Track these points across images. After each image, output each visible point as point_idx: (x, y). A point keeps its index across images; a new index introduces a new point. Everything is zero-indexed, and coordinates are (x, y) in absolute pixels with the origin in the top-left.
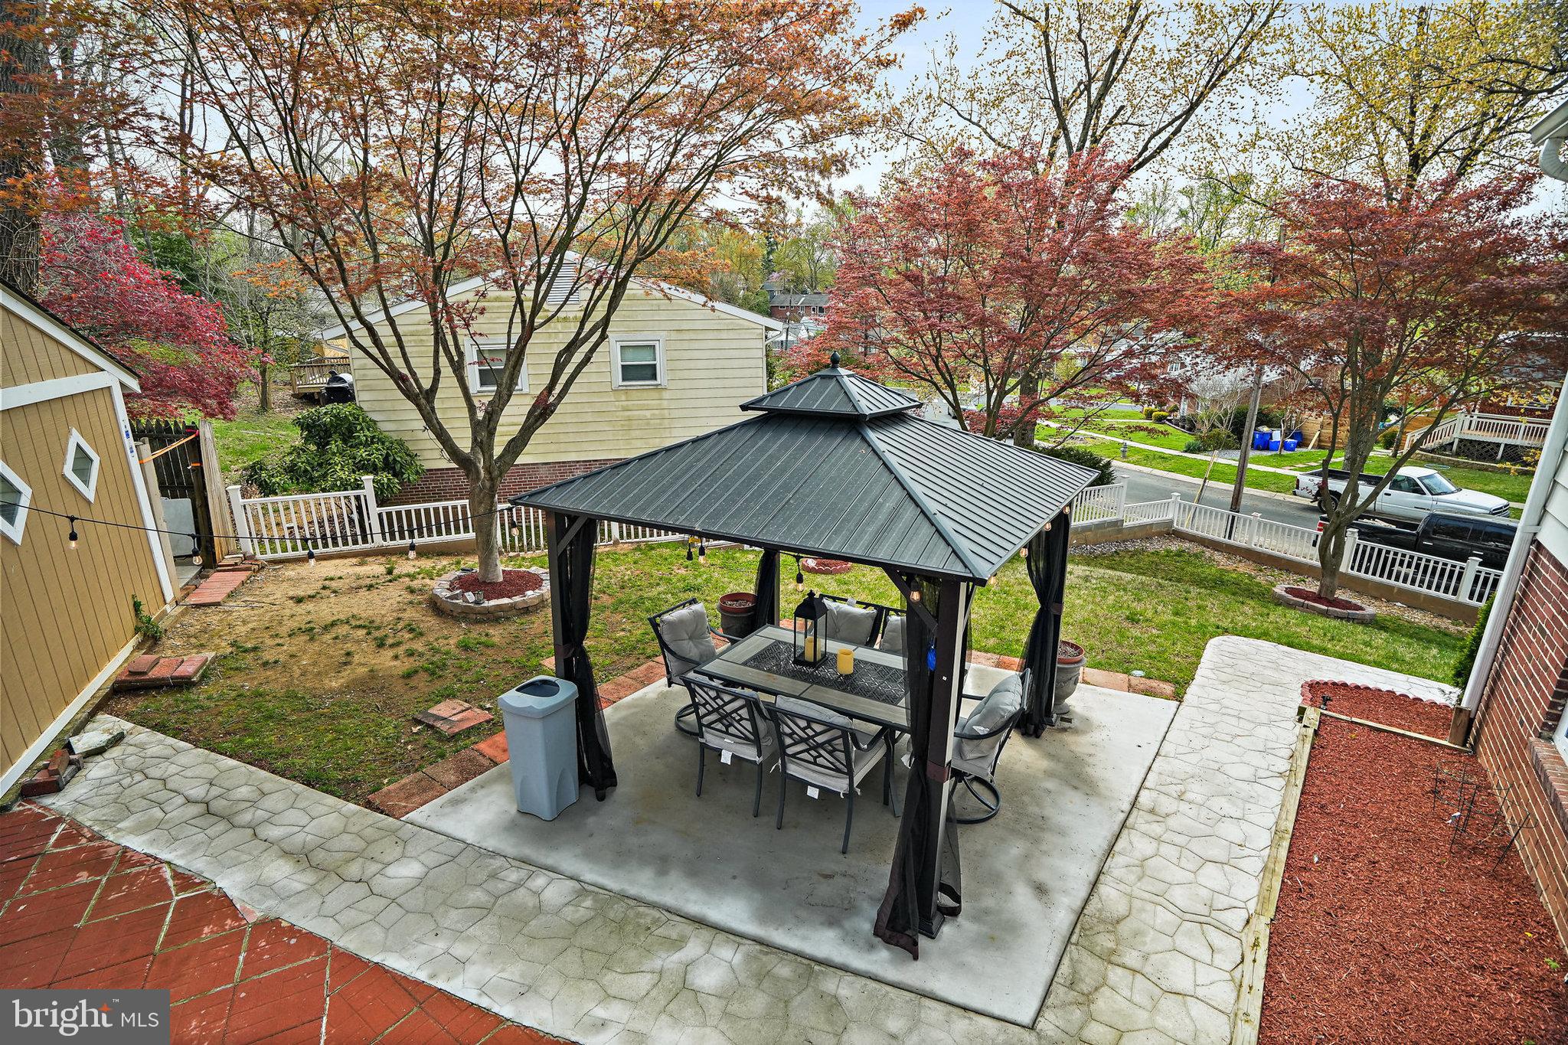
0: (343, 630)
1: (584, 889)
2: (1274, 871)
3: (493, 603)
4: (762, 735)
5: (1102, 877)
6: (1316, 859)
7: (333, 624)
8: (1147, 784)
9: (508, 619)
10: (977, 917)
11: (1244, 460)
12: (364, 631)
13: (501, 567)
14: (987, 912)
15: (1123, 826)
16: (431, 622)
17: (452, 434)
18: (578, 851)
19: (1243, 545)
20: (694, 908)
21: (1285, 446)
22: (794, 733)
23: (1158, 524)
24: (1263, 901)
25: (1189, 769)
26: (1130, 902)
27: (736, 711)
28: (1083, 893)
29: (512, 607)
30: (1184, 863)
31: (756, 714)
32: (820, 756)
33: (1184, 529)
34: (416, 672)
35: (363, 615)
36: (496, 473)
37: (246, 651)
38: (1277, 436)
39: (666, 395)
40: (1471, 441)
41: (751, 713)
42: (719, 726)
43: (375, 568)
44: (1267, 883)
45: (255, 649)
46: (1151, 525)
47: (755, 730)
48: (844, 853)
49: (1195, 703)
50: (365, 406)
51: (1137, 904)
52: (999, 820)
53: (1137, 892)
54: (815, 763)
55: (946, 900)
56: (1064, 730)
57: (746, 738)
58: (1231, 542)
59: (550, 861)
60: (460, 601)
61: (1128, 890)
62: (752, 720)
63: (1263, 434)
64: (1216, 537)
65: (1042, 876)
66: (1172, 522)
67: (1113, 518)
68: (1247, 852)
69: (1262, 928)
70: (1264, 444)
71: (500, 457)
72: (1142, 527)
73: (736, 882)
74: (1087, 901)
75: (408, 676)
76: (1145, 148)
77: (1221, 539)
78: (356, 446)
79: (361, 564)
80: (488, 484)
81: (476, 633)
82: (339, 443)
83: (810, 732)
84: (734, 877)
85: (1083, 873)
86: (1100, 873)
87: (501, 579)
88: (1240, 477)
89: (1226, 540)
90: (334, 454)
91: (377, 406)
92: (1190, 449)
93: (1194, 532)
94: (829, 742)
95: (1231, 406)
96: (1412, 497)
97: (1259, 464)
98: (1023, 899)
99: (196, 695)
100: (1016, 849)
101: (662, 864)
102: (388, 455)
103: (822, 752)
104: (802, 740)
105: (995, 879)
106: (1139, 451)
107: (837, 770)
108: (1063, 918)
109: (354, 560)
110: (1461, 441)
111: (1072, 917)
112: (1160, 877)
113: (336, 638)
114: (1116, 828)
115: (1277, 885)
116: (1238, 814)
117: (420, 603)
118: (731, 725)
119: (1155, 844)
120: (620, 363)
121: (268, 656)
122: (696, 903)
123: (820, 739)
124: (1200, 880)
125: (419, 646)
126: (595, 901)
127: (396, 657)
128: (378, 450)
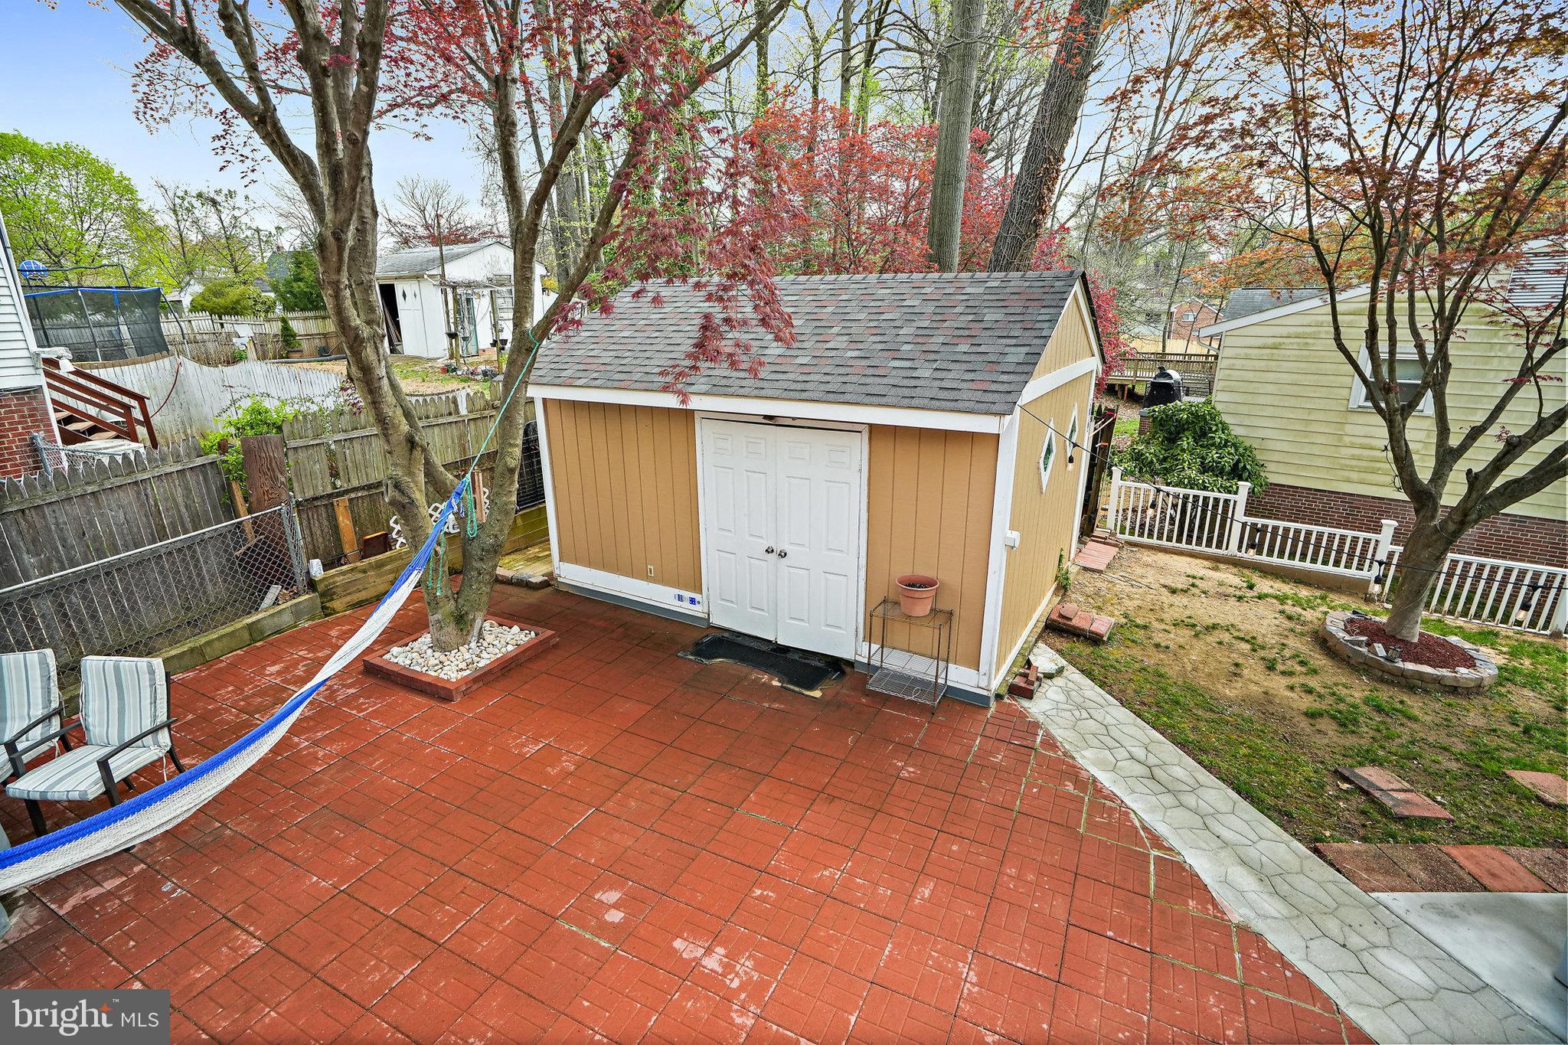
0: (1226, 637)
3: (1410, 666)
7: (1214, 627)
9: (1426, 691)
12: (1248, 647)
13: (1419, 629)
16: (1319, 660)
29: (1438, 680)
34: (1321, 715)
35: (1242, 628)
37: (1137, 626)
43: (1230, 577)
45: (1145, 627)
50: (1219, 407)
60: (1364, 650)
75: (1312, 715)
78: (1207, 447)
79: (1213, 569)
80: (1452, 527)
81: (1385, 695)
82: (1191, 440)
87: (1416, 640)
90: (1183, 450)
91: (1232, 408)
99: (1103, 650)
102: (1239, 461)
109: (1206, 563)
113: (1220, 643)
117: (1302, 634)
121: (1159, 638)
125: (1313, 683)
127: (1292, 688)
128: (1229, 454)
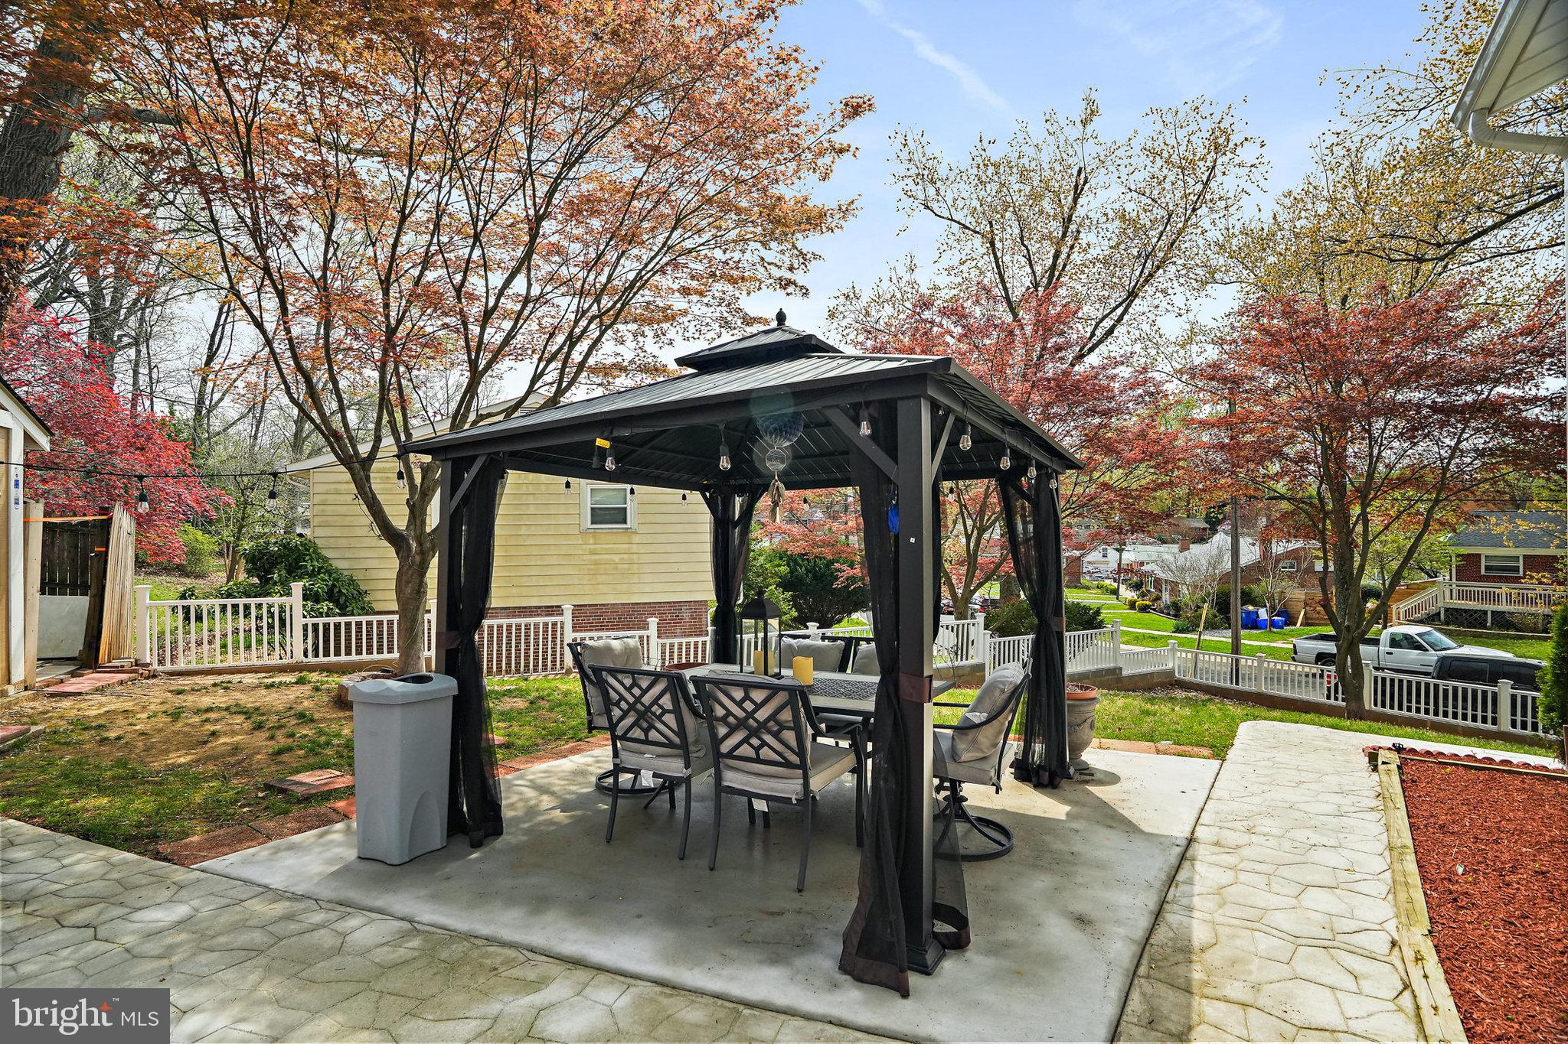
0: (217, 714)
1: (413, 926)
2: (1407, 884)
4: (691, 739)
5: (1166, 906)
6: (1460, 870)
7: (209, 710)
8: (1201, 821)
10: (996, 950)
11: (1236, 639)
12: (244, 716)
14: (1007, 945)
15: (1183, 857)
16: (328, 712)
17: (387, 510)
18: (423, 892)
19: (1253, 689)
20: (569, 948)
21: (1273, 624)
22: (729, 713)
23: (1159, 673)
24: (1406, 917)
25: (1253, 808)
26: (1215, 930)
27: (656, 701)
28: (1144, 922)
30: (1275, 888)
31: (683, 704)
32: (764, 744)
33: (1189, 678)
34: (290, 749)
35: (250, 705)
36: (428, 545)
37: (86, 729)
38: (1263, 614)
39: (636, 539)
40: (1457, 610)
41: (675, 701)
42: (637, 733)
43: (286, 679)
44: (1402, 896)
45: (99, 728)
46: (1152, 674)
47: (682, 732)
48: (800, 891)
49: (1241, 759)
51: (1221, 930)
52: (1014, 856)
53: (1219, 919)
54: (758, 760)
55: (944, 928)
56: (1087, 782)
57: (670, 744)
58: (1240, 687)
59: (379, 903)
61: (1208, 917)
62: (677, 712)
63: (1248, 613)
64: (1222, 684)
65: (1080, 907)
66: (1172, 672)
67: (1112, 665)
68: (1358, 876)
69: (1418, 938)
70: (1252, 623)
71: (434, 531)
72: (1143, 676)
73: (640, 921)
74: (1151, 931)
75: (278, 753)
76: (1093, 334)
77: (1228, 685)
78: (301, 577)
79: (271, 677)
80: (418, 559)
82: (283, 572)
83: (749, 706)
84: (639, 916)
85: (1139, 902)
86: (1163, 903)
88: (1236, 648)
89: (1234, 686)
91: (332, 543)
92: (1178, 630)
93: (1198, 680)
94: (773, 717)
95: (1214, 588)
96: (1414, 654)
97: (1250, 640)
98: (1057, 931)
100: (1041, 882)
101: (539, 903)
102: (334, 586)
103: (768, 738)
104: (741, 724)
105: (1015, 912)
106: (1127, 633)
107: (788, 764)
108: (1121, 950)
109: (266, 675)
110: (1447, 610)
111: (1135, 949)
112: (1249, 903)
113: (206, 720)
114: (1173, 860)
115: (1419, 896)
116: (1332, 842)
117: (322, 698)
118: (652, 727)
119: (1231, 873)
120: (589, 506)
121: (112, 734)
122: (575, 941)
123: (762, 715)
124: (1305, 904)
125: (304, 729)
126: (425, 941)
127: (271, 738)
128: (323, 580)
